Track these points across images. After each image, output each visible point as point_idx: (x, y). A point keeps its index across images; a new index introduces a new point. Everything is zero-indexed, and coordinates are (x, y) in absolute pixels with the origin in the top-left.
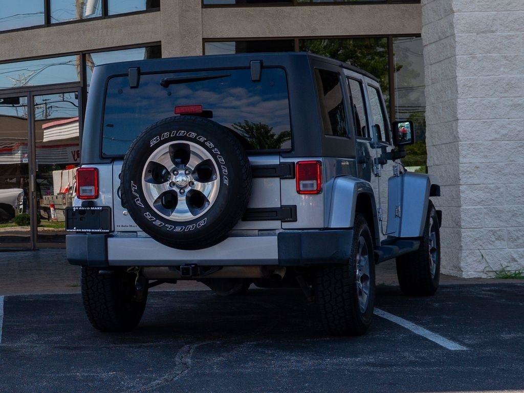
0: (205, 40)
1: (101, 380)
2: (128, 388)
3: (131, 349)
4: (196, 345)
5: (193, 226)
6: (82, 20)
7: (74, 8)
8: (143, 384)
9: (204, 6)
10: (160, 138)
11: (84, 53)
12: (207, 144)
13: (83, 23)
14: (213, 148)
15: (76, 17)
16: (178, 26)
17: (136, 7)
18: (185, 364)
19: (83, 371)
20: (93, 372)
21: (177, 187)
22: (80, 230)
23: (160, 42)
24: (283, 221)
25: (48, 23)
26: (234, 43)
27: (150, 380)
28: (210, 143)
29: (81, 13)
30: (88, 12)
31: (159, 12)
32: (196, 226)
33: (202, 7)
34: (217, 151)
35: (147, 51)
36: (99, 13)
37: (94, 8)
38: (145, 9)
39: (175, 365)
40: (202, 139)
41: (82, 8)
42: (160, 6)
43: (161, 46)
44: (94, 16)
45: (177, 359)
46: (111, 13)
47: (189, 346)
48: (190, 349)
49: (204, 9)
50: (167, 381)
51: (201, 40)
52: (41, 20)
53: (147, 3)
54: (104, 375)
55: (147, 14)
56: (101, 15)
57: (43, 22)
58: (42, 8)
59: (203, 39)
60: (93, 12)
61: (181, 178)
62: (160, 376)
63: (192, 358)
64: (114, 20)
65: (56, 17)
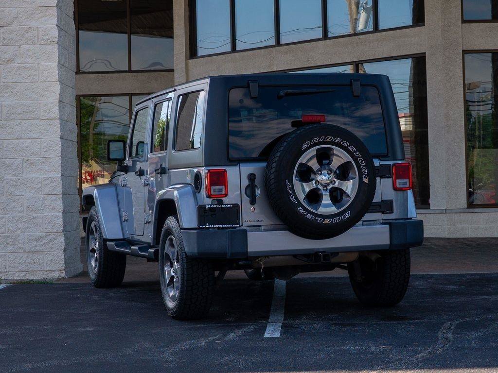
0: (465, 52)
1: (373, 353)
2: (397, 360)
3: (399, 325)
4: (457, 322)
5: (339, 218)
6: (355, 34)
7: (349, 23)
8: (410, 357)
9: (464, 21)
10: (311, 143)
11: (357, 63)
12: (350, 148)
13: (356, 37)
14: (355, 152)
15: (349, 30)
16: (441, 39)
17: (403, 23)
18: (447, 339)
19: (357, 345)
20: (365, 346)
21: (322, 185)
22: (212, 226)
23: (425, 53)
24: (383, 213)
25: (325, 37)
26: (490, 55)
27: (416, 353)
28: (352, 147)
29: (355, 28)
30: (361, 27)
31: (423, 27)
32: (342, 219)
33: (462, 23)
34: (358, 154)
35: (413, 61)
36: (371, 28)
37: (367, 22)
38: (412, 24)
39: (438, 340)
40: (346, 144)
41: (356, 23)
42: (424, 22)
43: (425, 57)
44: (366, 30)
45: (440, 334)
46: (381, 28)
47: (451, 323)
48: (451, 325)
49: (463, 24)
50: (431, 354)
51: (461, 52)
52: (319, 34)
53: (413, 19)
54: (375, 349)
55: (413, 28)
56: (372, 30)
57: (321, 36)
58: (320, 24)
59: (463, 51)
60: (366, 27)
61: (324, 178)
62: (425, 350)
63: (453, 334)
64: (383, 33)
65: (333, 31)
